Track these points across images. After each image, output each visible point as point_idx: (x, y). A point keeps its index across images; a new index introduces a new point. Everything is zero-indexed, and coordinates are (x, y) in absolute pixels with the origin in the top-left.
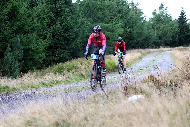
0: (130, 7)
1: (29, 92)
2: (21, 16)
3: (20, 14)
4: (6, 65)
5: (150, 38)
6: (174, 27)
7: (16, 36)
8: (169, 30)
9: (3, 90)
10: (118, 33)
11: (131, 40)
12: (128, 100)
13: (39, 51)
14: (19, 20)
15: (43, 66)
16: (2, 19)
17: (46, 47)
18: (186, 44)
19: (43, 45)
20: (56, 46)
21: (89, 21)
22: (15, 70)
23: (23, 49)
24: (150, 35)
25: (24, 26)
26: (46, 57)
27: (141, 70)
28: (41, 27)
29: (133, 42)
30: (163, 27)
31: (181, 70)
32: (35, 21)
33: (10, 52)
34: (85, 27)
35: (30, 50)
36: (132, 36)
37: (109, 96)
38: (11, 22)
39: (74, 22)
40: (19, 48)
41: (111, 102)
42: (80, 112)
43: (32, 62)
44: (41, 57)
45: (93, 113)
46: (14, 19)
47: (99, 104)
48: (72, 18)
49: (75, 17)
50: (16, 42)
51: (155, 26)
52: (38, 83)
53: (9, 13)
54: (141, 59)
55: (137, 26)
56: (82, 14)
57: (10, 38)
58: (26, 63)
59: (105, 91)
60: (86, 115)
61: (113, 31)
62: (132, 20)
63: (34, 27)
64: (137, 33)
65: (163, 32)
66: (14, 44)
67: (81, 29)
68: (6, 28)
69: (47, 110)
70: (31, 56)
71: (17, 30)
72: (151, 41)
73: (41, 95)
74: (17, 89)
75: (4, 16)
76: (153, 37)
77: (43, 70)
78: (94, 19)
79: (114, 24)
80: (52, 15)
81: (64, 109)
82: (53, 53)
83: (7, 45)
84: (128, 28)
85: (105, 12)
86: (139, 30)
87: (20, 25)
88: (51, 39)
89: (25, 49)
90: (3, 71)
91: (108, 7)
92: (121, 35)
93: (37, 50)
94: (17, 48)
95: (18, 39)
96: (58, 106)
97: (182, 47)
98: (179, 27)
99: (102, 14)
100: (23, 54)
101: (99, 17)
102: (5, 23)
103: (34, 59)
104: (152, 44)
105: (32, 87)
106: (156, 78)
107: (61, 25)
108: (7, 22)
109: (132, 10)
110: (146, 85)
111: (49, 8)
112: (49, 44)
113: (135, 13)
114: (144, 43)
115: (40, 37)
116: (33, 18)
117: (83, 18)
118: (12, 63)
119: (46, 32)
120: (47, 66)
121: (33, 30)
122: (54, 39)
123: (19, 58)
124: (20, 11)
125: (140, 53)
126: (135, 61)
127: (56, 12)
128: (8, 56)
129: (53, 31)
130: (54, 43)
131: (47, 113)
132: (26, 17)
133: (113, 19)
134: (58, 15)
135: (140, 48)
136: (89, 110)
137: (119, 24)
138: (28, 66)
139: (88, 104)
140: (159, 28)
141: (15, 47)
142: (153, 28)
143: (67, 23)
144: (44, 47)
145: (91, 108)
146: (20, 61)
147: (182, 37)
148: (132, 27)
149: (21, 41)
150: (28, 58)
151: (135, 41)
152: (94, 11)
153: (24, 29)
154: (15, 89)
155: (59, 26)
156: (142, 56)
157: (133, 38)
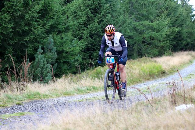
0: (179, 3)
1: (62, 99)
2: (54, 13)
3: (53, 11)
4: (37, 69)
7: (48, 36)
9: (34, 96)
10: (165, 33)
11: (180, 40)
12: (175, 109)
13: (74, 53)
14: (52, 18)
15: (78, 70)
16: (33, 17)
17: (83, 48)
19: (79, 46)
20: (93, 47)
21: (132, 19)
22: (47, 74)
23: (56, 51)
25: (57, 24)
26: (82, 60)
27: (191, 76)
28: (77, 26)
29: (182, 43)
32: (70, 19)
33: (42, 55)
34: (126, 26)
35: (63, 52)
36: (180, 36)
37: (154, 105)
38: (43, 21)
39: (114, 21)
40: (52, 50)
41: (156, 111)
42: (120, 122)
43: (66, 66)
44: (76, 60)
45: (135, 125)
46: (46, 17)
47: (142, 114)
48: (112, 16)
49: (115, 15)
50: (48, 43)
52: (72, 90)
53: (41, 10)
54: (192, 62)
55: (187, 25)
56: (124, 11)
57: (41, 38)
58: (59, 66)
59: (149, 99)
60: (127, 126)
61: (158, 31)
62: (181, 17)
63: (68, 26)
64: (187, 32)
66: (45, 45)
67: (122, 28)
68: (37, 27)
69: (83, 120)
70: (65, 59)
71: (50, 30)
73: (76, 104)
74: (49, 96)
75: (35, 13)
77: (78, 75)
78: (137, 17)
79: (160, 23)
80: (90, 13)
81: (102, 119)
82: (90, 56)
83: (39, 46)
84: (177, 27)
85: (150, 9)
86: (190, 29)
87: (53, 23)
88: (87, 39)
89: (59, 51)
90: (34, 76)
91: (154, 3)
92: (169, 35)
93: (72, 52)
94: (50, 49)
95: (50, 39)
96: (95, 115)
99: (147, 11)
100: (56, 56)
101: (143, 14)
102: (36, 21)
103: (68, 62)
105: (66, 94)
107: (99, 23)
108: (38, 20)
109: (181, 6)
111: (86, 4)
112: (86, 45)
113: (185, 10)
115: (75, 37)
116: (67, 16)
117: (124, 15)
118: (44, 67)
119: (82, 31)
120: (83, 70)
121: (67, 29)
122: (92, 39)
123: (52, 60)
124: (53, 8)
125: (189, 56)
126: (184, 65)
127: (94, 9)
128: (39, 59)
129: (90, 31)
130: (91, 44)
131: (83, 124)
132: (60, 14)
133: (159, 17)
134: (96, 12)
135: (191, 50)
136: (130, 120)
137: (166, 23)
138: (61, 70)
139: (129, 113)
141: (47, 48)
143: (106, 21)
144: (81, 48)
145: (133, 118)
146: (53, 65)
148: (181, 26)
149: (54, 42)
150: (62, 62)
151: (185, 42)
152: (137, 8)
153: (57, 28)
154: (47, 96)
155: (97, 24)
156: (192, 59)
157: (182, 38)
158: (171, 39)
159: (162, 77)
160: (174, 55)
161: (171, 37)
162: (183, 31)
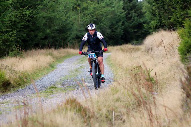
5: (70, 29)
6: (114, 7)
8: (105, 14)
10: (9, 19)
11: (33, 31)
18: (137, 40)
24: (69, 23)
27: (52, 90)
29: (36, 36)
30: (94, 8)
31: (129, 88)
51: (79, 5)
54: (53, 67)
55: (45, 6)
64: (44, 18)
65: (93, 17)
72: (71, 34)
76: (76, 27)
84: (28, 9)
86: (48, 13)
92: (15, 22)
97: (129, 46)
98: (123, 9)
104: (73, 39)
106: (81, 104)
110: (62, 117)
114: (58, 39)
125: (49, 57)
126: (41, 72)
140: (86, 9)
142: (74, 9)
147: (129, 26)
148: (34, 7)
151: (41, 33)
156: (54, 62)
157: (36, 27)
158: (18, 28)
159: (4, 92)
160: (24, 56)
161: (19, 25)
162: (38, 16)
